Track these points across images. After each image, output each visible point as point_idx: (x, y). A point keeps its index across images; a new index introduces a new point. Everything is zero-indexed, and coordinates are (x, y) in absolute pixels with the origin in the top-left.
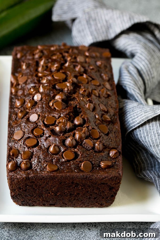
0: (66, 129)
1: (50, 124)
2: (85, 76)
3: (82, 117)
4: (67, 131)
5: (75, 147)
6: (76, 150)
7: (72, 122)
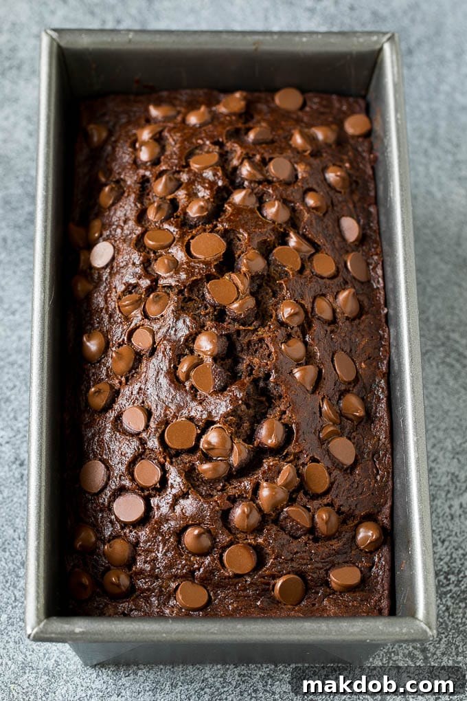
0: (231, 466)
1: (182, 450)
2: (293, 241)
3: (283, 421)
4: (235, 473)
5: (257, 530)
6: (260, 540)
7: (250, 438)
